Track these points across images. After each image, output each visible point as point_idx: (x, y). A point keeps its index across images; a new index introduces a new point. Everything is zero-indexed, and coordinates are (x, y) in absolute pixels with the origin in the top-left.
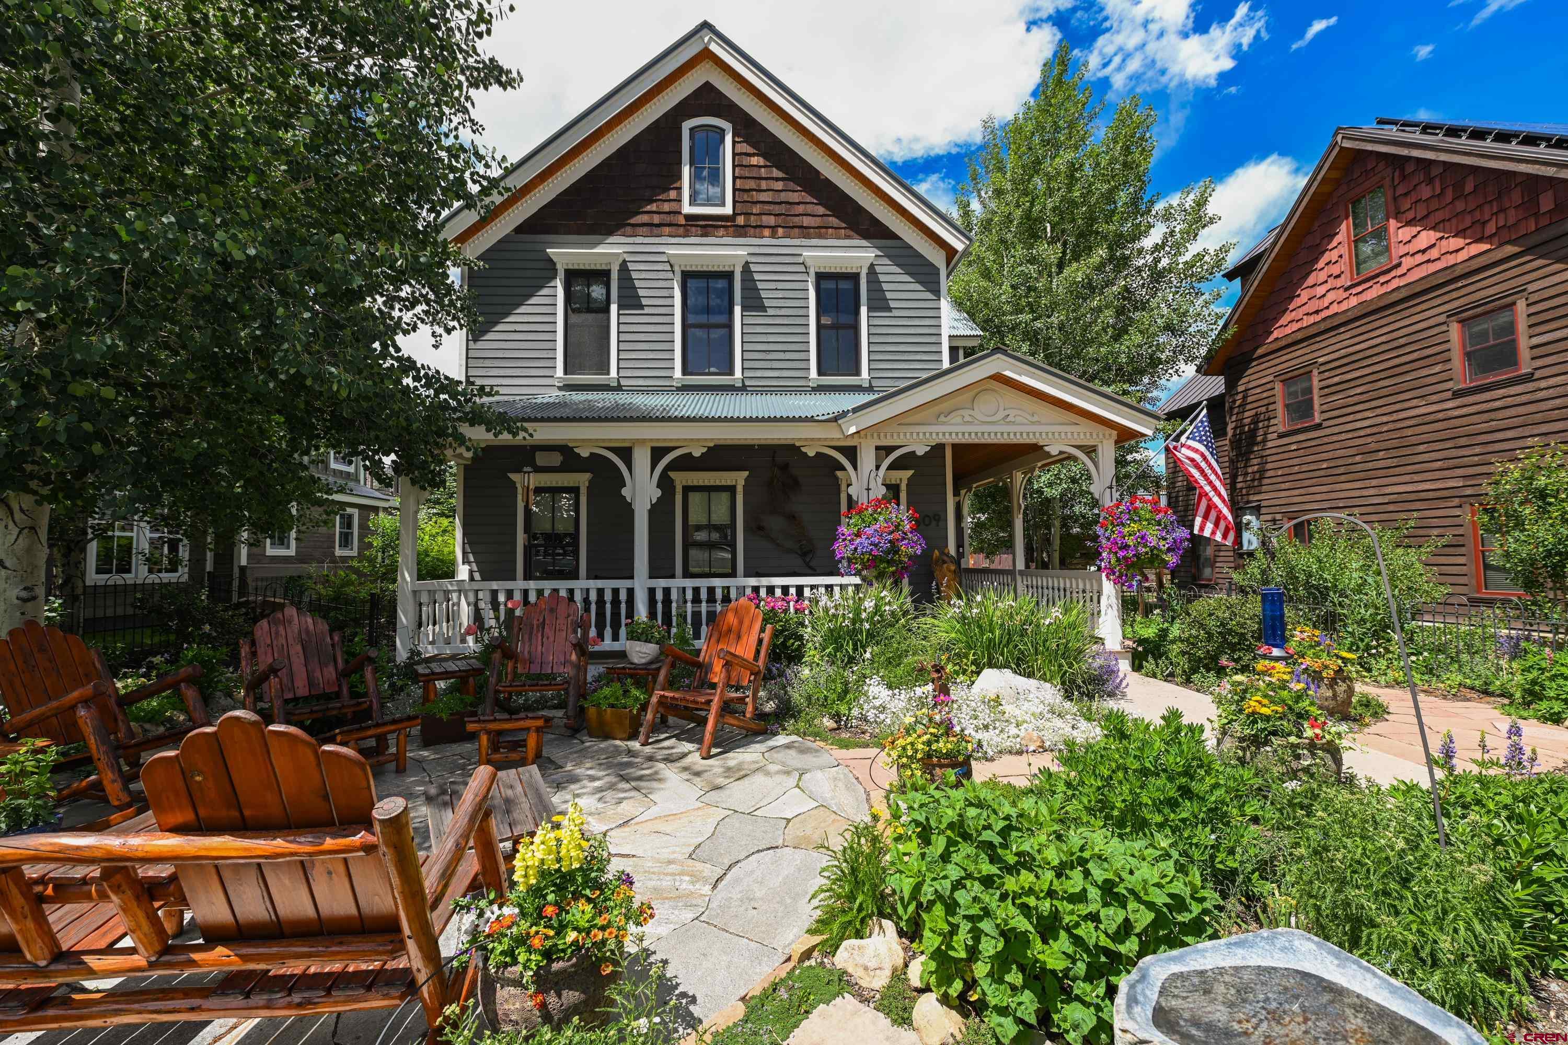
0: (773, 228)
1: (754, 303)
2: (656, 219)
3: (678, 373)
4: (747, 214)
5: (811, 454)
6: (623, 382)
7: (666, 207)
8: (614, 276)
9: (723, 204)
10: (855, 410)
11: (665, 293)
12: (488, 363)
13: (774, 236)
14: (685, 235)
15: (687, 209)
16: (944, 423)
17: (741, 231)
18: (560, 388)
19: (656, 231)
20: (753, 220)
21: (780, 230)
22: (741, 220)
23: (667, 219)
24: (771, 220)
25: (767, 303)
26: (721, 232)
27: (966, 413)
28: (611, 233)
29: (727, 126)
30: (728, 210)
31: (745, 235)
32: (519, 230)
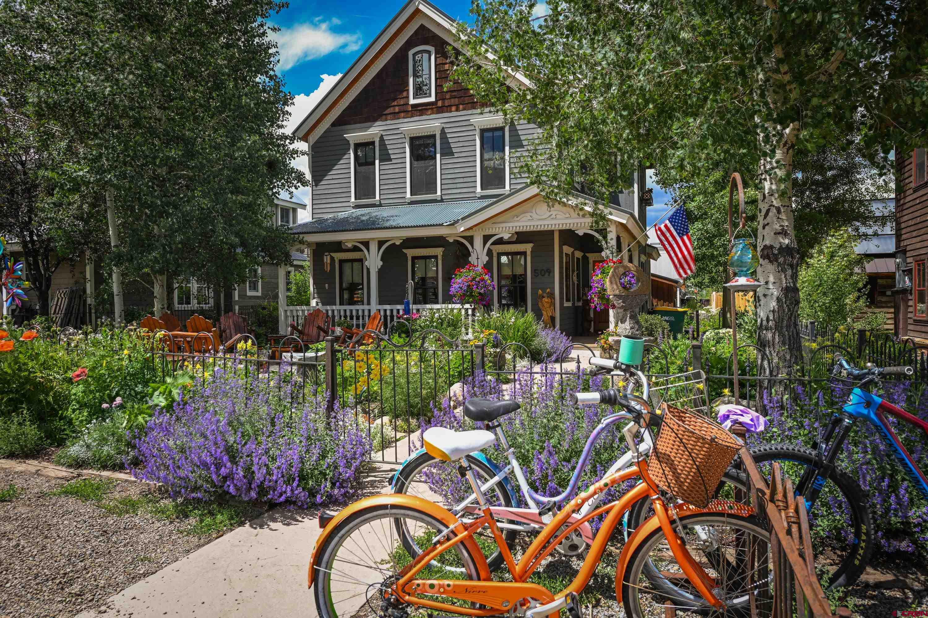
0: (457, 106)
1: (447, 152)
2: (397, 109)
3: (408, 195)
4: (443, 99)
5: (451, 240)
6: (382, 202)
7: (402, 102)
8: (377, 144)
9: (430, 96)
10: (463, 219)
11: (402, 151)
12: (322, 197)
13: (457, 110)
14: (412, 116)
15: (412, 101)
16: (514, 222)
17: (440, 110)
18: (353, 208)
19: (397, 116)
20: (447, 103)
21: (461, 107)
22: (440, 104)
23: (402, 108)
24: (456, 101)
25: (454, 150)
26: (429, 112)
27: (528, 215)
28: (375, 120)
29: (432, 49)
30: (433, 99)
31: (442, 112)
32: (333, 125)
